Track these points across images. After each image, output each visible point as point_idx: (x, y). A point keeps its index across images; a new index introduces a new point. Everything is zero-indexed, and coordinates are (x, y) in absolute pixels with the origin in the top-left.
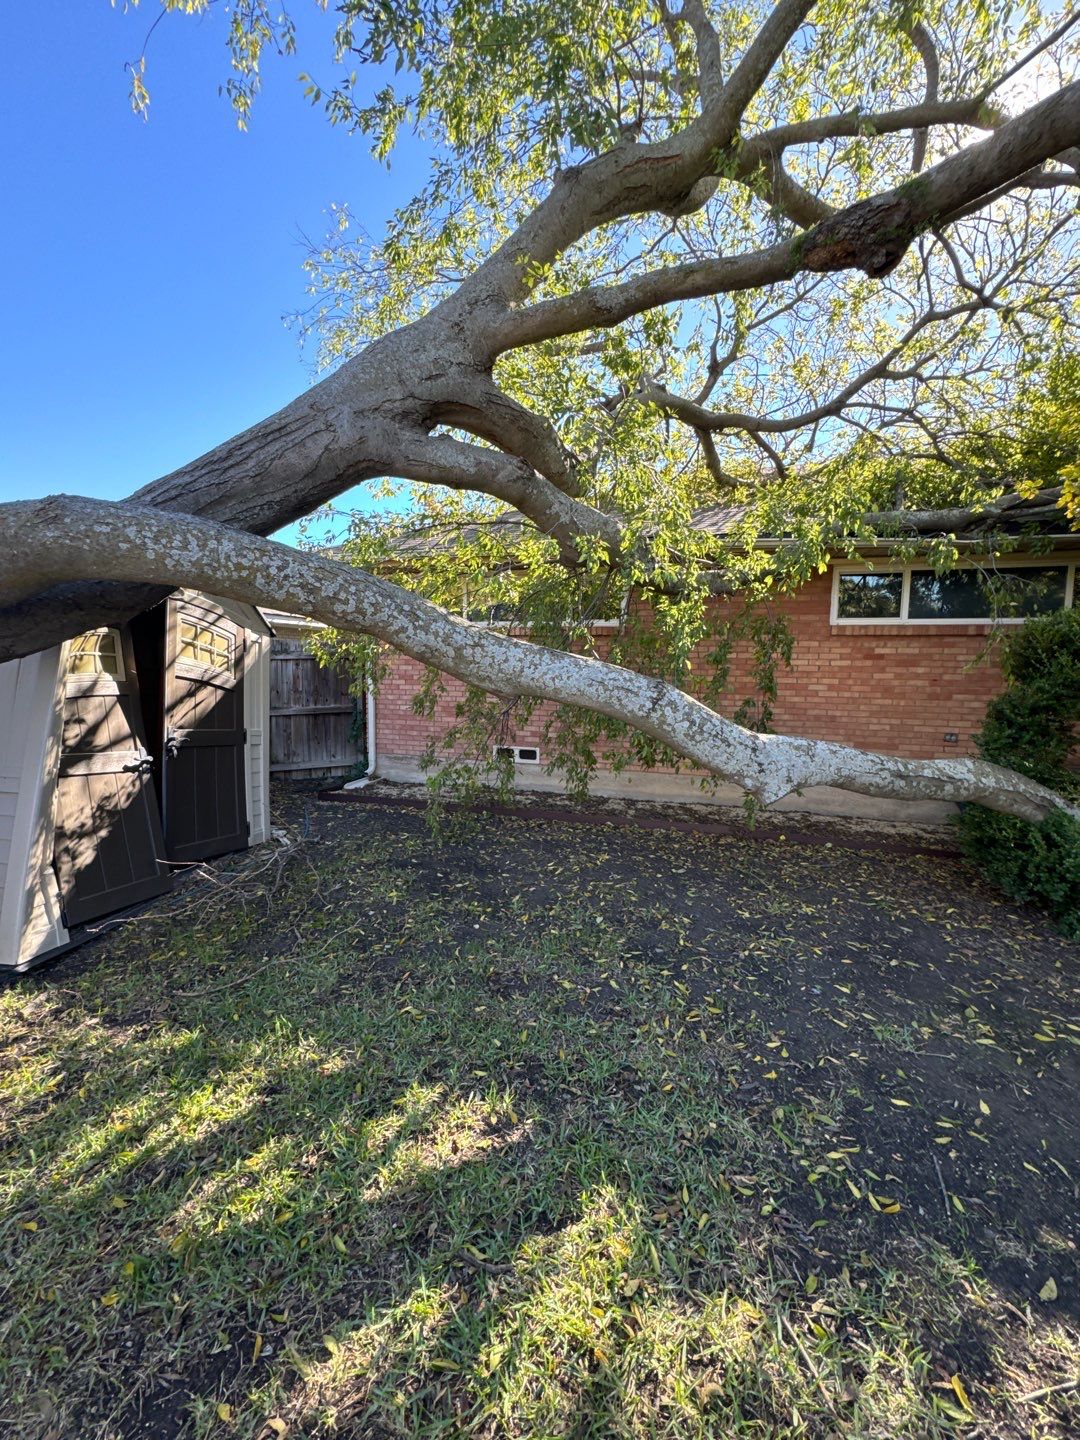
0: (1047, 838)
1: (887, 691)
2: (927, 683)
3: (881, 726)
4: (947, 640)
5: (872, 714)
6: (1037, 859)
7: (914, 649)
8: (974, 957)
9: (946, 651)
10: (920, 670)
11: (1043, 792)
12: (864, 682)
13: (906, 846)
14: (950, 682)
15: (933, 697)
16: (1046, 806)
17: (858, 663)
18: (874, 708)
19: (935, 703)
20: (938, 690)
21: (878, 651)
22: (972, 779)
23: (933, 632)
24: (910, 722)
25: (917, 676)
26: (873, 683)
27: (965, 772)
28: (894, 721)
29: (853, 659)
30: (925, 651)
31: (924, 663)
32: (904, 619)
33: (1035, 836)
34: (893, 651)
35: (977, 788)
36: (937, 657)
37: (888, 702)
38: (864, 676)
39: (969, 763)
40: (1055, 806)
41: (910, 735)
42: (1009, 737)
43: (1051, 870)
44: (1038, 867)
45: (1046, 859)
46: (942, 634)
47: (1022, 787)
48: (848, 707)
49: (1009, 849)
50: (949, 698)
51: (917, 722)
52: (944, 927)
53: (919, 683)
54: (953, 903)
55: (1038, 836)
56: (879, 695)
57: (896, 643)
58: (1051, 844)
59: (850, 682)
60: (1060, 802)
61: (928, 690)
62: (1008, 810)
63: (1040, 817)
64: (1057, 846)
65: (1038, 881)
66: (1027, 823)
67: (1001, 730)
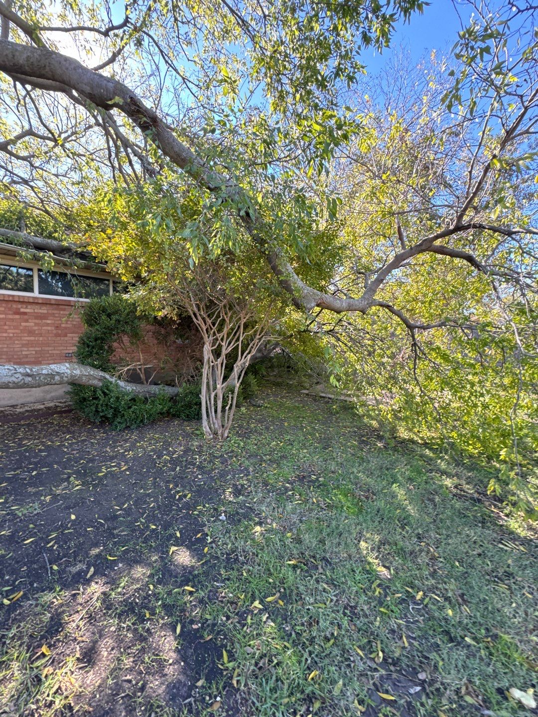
0: (104, 393)
1: (31, 332)
2: (53, 328)
3: (31, 352)
4: (61, 307)
5: (23, 345)
6: (101, 402)
7: (44, 310)
8: (77, 453)
9: (61, 312)
10: (49, 322)
11: (101, 374)
12: (16, 328)
13: (49, 412)
14: (66, 328)
15: (57, 335)
16: (102, 379)
17: (10, 317)
18: (24, 342)
19: (59, 338)
20: (60, 332)
21: (22, 310)
22: (69, 372)
23: (53, 302)
24: (47, 349)
25: (48, 325)
26: (21, 328)
27: (66, 369)
28: (37, 349)
29: (6, 314)
30: (50, 312)
31: (51, 318)
32: (36, 294)
33: (99, 392)
34: (32, 311)
35: (72, 376)
36: (57, 315)
37: (32, 338)
38: (15, 324)
39: (67, 365)
40: (106, 378)
41: (48, 355)
42: (88, 351)
43: (107, 405)
44: (102, 405)
45: (104, 401)
46: (58, 304)
47: (92, 373)
48: (8, 342)
49: (90, 401)
50: (66, 336)
51: (50, 349)
52: (64, 445)
53: (49, 328)
54: (69, 432)
55: (100, 392)
56: (26, 335)
57: (34, 306)
58: (105, 394)
59: (6, 327)
60: (107, 376)
61: (55, 332)
62: (87, 384)
63: (101, 384)
64: (107, 395)
65: (103, 411)
66: (95, 388)
67: (84, 349)
